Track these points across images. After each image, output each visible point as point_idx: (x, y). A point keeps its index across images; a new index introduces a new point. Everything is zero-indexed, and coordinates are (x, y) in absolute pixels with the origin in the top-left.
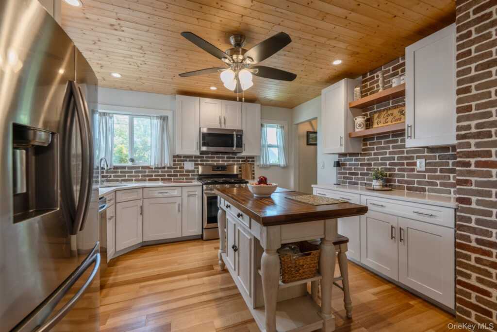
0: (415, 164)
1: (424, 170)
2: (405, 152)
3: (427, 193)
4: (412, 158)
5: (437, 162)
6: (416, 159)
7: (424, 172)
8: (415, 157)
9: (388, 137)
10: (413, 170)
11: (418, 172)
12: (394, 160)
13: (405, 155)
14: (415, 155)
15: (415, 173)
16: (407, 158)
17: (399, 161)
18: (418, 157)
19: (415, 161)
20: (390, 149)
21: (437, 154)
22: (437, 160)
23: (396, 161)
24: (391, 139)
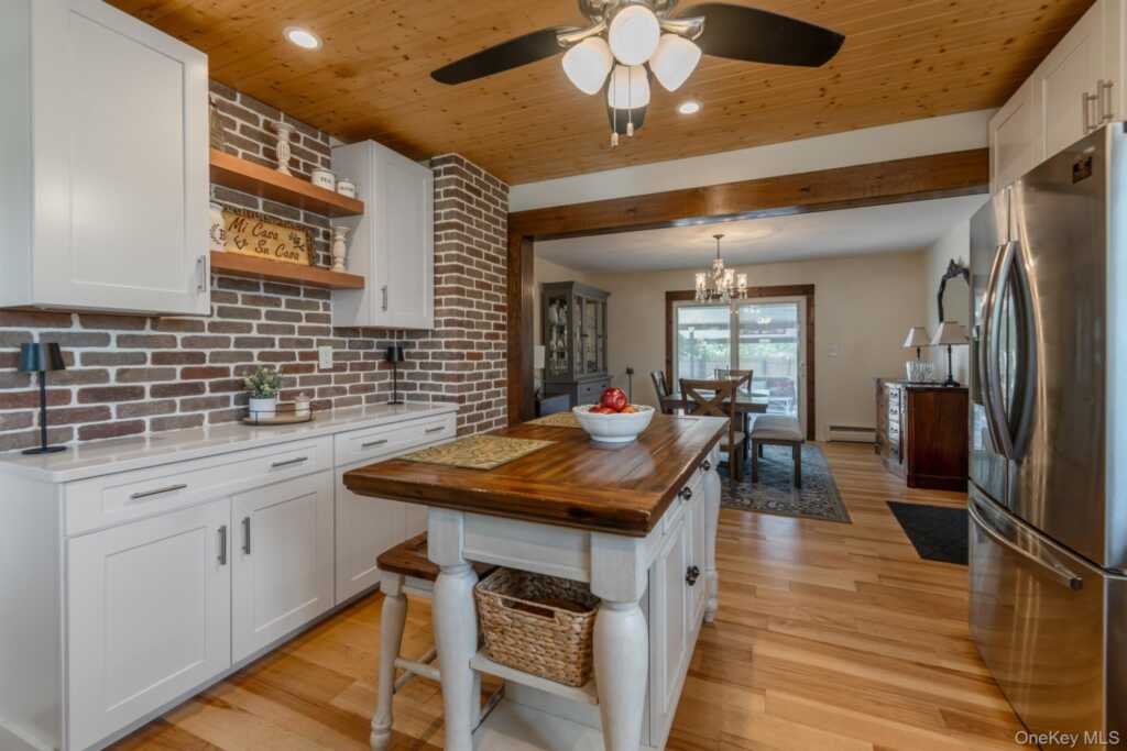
0: (315, 356)
1: (331, 367)
2: (296, 330)
3: (334, 409)
4: (309, 343)
5: (347, 353)
6: (318, 346)
7: (330, 370)
8: (315, 342)
9: (256, 287)
10: (310, 368)
11: (320, 371)
12: (273, 345)
13: (296, 336)
14: (315, 338)
15: (316, 373)
16: (299, 343)
17: (283, 350)
18: (320, 343)
19: (315, 349)
20: (259, 318)
21: (347, 339)
22: (347, 350)
23: (277, 349)
24: (262, 293)
